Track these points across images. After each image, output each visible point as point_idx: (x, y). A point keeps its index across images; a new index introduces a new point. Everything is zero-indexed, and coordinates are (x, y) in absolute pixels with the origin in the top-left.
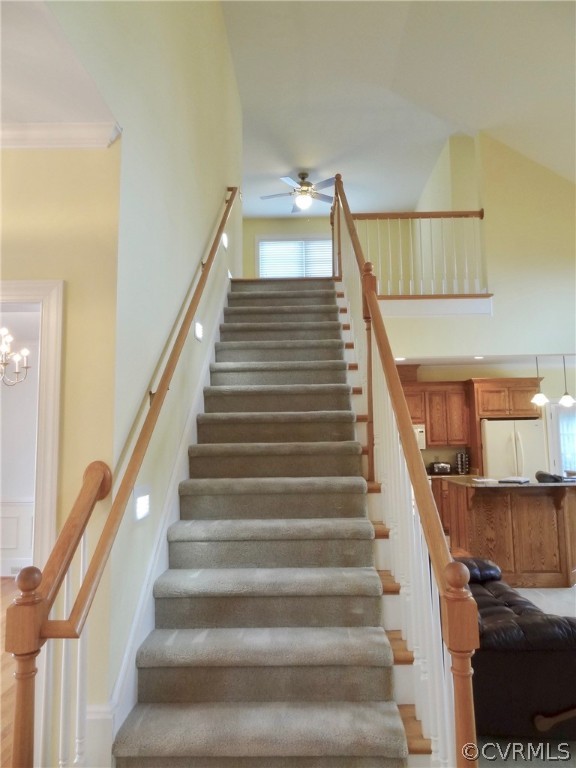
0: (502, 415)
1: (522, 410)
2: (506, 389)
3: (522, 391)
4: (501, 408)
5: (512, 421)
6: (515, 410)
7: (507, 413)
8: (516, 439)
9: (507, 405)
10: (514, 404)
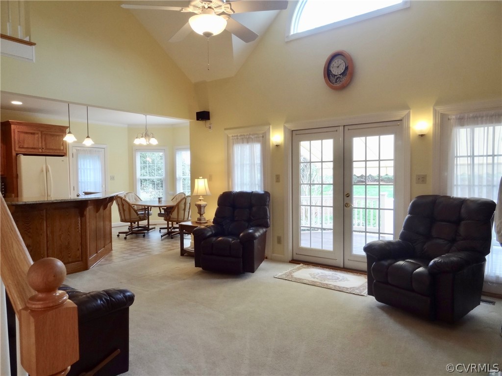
0: (35, 152)
1: (52, 149)
2: (40, 133)
3: (53, 135)
4: (35, 146)
5: (44, 157)
6: (47, 149)
7: (40, 151)
8: (47, 171)
9: (40, 145)
10: (46, 144)
